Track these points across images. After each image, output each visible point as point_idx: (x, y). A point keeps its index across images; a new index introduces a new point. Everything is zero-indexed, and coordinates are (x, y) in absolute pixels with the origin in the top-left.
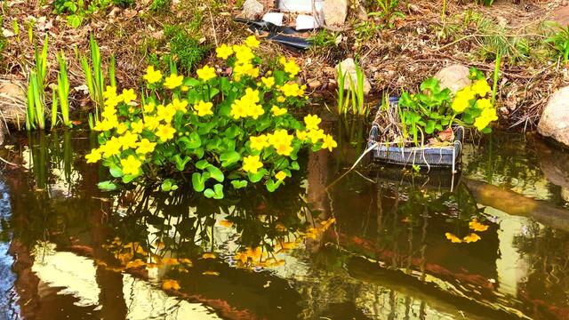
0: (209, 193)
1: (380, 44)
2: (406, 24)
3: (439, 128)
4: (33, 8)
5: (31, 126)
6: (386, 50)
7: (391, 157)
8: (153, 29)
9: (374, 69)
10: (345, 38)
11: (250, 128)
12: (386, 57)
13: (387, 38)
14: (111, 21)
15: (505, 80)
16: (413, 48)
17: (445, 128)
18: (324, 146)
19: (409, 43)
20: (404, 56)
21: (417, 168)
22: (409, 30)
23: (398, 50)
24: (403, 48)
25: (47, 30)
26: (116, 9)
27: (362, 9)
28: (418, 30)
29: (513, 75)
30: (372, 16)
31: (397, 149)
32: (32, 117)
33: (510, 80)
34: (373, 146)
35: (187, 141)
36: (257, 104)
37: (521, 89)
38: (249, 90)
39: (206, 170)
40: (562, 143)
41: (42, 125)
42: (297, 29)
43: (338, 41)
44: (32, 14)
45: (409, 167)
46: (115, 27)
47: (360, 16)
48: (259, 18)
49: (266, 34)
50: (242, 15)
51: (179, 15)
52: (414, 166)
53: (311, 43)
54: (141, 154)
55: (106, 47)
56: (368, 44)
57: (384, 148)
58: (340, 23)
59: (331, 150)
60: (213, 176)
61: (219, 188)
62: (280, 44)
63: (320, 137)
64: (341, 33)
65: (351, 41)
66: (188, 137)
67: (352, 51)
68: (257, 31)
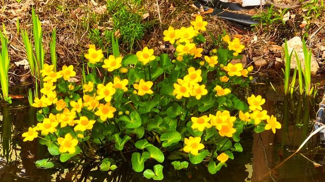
0: (148, 174)
8: (96, 4)
10: (293, 16)
11: (193, 107)
18: (267, 128)
35: (128, 120)
36: (200, 84)
39: (146, 150)
42: (244, 5)
43: (285, 18)
49: (211, 10)
53: (258, 20)
55: (48, 22)
56: (317, 23)
59: (274, 132)
60: (153, 156)
61: (159, 168)
62: (226, 21)
63: (263, 118)
64: (289, 10)
65: (299, 19)
66: (128, 116)
67: (300, 29)
68: (202, 7)
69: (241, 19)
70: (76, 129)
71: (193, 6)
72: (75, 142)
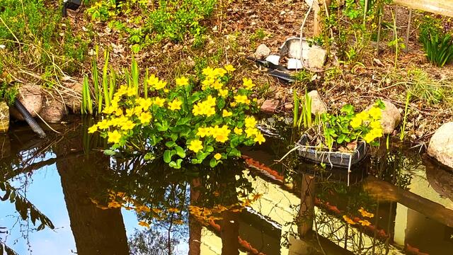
0: (172, 164)
1: (341, 83)
2: (366, 71)
3: (348, 140)
4: (116, 39)
5: (84, 111)
6: (344, 88)
7: (309, 157)
8: (191, 59)
9: (333, 100)
10: (319, 77)
12: (343, 93)
13: (348, 80)
14: (164, 51)
15: (420, 116)
16: (363, 88)
17: (352, 141)
18: (256, 140)
19: (361, 85)
20: (355, 93)
21: (323, 165)
22: (367, 75)
23: (352, 88)
24: (356, 88)
25: (119, 53)
26: (169, 44)
27: (336, 58)
28: (373, 76)
29: (427, 113)
30: (343, 64)
31: (313, 151)
32: (85, 106)
33: (424, 116)
34: (298, 147)
35: (160, 125)
36: (212, 107)
37: (429, 123)
38: (210, 97)
39: (174, 148)
40: (440, 162)
41: (91, 112)
42: (289, 68)
43: (314, 78)
44: (115, 43)
45: (319, 165)
46: (164, 56)
47: (334, 63)
48: (263, 58)
49: (266, 70)
50: (253, 55)
51: (210, 51)
52: (322, 164)
53: (294, 78)
54: (124, 130)
55: (154, 68)
56: (333, 83)
57: (304, 150)
58: (319, 67)
59: (260, 143)
60: (178, 153)
61: (180, 161)
62: (274, 77)
63: (254, 133)
64: (317, 73)
65: (323, 80)
66: (161, 123)
67: (321, 86)
68: (260, 67)
69: (284, 76)
70: (122, 128)
71: (255, 66)
72: (120, 136)
